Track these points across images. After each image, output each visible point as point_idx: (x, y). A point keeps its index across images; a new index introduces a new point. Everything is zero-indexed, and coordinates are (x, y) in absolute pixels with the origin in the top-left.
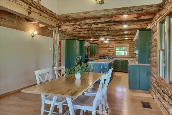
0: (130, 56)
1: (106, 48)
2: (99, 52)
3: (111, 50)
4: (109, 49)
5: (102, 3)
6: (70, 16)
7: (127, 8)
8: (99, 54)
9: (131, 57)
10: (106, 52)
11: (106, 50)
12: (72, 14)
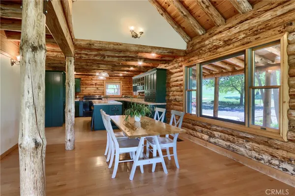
0: (123, 96)
1: (93, 85)
2: (83, 90)
3: (99, 89)
4: (97, 86)
5: (135, 38)
6: (96, 45)
7: (160, 48)
8: (82, 93)
9: (125, 97)
10: (93, 91)
11: (93, 89)
12: (98, 42)
